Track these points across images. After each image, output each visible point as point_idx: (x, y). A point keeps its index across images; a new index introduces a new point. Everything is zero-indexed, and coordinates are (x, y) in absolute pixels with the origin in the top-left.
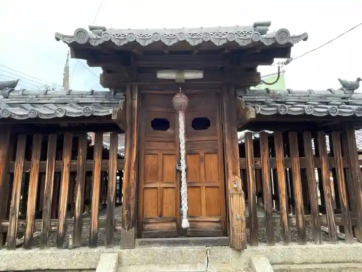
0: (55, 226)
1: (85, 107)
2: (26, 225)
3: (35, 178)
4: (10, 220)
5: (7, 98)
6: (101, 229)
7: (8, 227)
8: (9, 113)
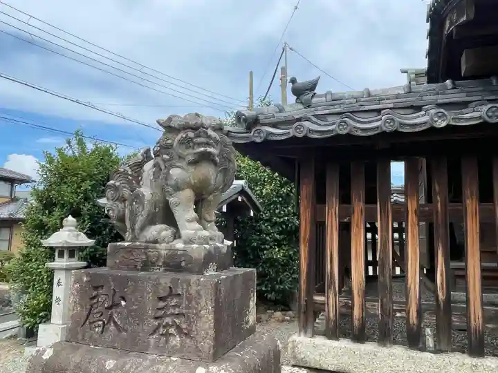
0: (400, 311)
1: (490, 106)
2: (353, 305)
3: (359, 232)
4: (326, 295)
5: (309, 107)
6: (490, 326)
7: (324, 304)
8: (349, 128)
